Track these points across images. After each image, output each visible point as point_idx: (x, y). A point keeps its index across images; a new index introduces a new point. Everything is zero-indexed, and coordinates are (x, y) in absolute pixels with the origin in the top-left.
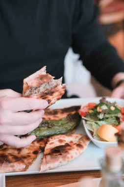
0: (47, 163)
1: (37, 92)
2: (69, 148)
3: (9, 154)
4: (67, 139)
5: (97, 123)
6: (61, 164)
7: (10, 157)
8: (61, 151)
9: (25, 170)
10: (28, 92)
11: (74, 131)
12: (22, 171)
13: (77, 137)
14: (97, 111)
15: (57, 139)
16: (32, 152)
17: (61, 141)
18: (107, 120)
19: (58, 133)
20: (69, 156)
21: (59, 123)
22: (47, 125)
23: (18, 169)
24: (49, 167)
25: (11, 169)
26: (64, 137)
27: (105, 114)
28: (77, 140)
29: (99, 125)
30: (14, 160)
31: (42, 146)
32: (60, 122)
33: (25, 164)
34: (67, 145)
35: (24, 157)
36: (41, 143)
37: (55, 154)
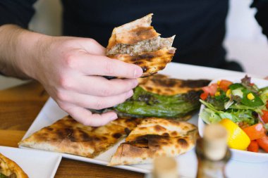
0: (122, 154)
1: (128, 51)
2: (165, 141)
3: (78, 128)
4: (170, 128)
5: (218, 114)
6: (144, 162)
7: (78, 134)
8: (150, 142)
9: (91, 156)
10: (114, 50)
11: (188, 117)
12: (87, 157)
13: (186, 127)
14: (225, 96)
15: (153, 125)
16: (112, 133)
17: (158, 128)
18: (235, 113)
19: (160, 115)
20: (160, 152)
21: (166, 101)
22: (146, 99)
23: (82, 152)
24: (125, 162)
25: (73, 150)
26: (166, 123)
27: (235, 102)
28: (185, 132)
29: (221, 118)
30: (81, 139)
31: (129, 128)
32: (169, 99)
33: (95, 148)
34: (166, 136)
35: (98, 139)
36: (130, 123)
37: (139, 145)
